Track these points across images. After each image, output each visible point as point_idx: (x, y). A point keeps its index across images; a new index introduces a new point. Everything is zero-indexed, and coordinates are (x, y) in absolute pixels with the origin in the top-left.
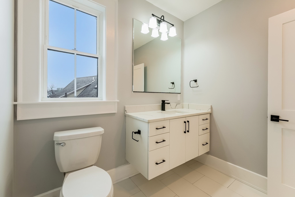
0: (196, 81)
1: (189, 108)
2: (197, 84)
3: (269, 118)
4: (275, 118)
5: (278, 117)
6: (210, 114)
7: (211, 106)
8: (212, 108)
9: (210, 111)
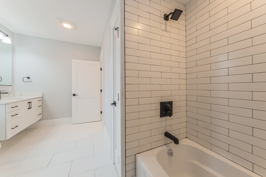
0: (29, 78)
1: (21, 96)
2: (30, 80)
3: (72, 95)
4: (74, 95)
5: (75, 94)
6: (42, 97)
7: (43, 93)
8: (43, 94)
9: (42, 96)
